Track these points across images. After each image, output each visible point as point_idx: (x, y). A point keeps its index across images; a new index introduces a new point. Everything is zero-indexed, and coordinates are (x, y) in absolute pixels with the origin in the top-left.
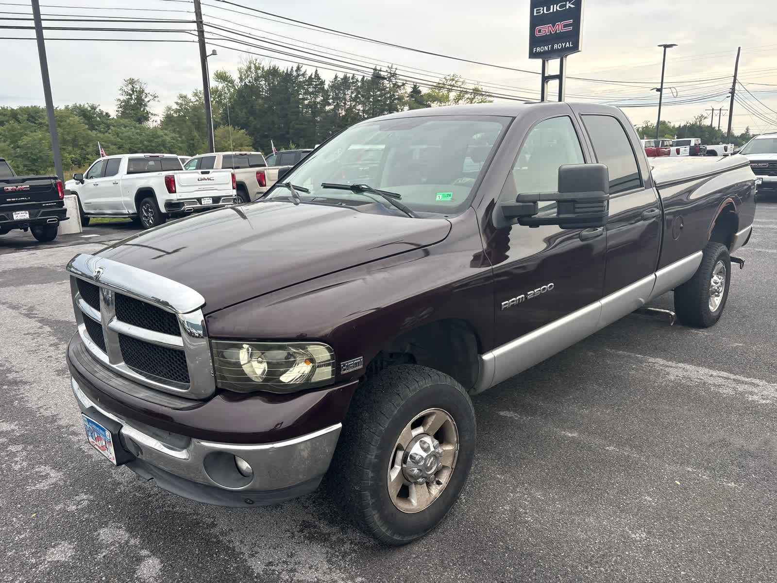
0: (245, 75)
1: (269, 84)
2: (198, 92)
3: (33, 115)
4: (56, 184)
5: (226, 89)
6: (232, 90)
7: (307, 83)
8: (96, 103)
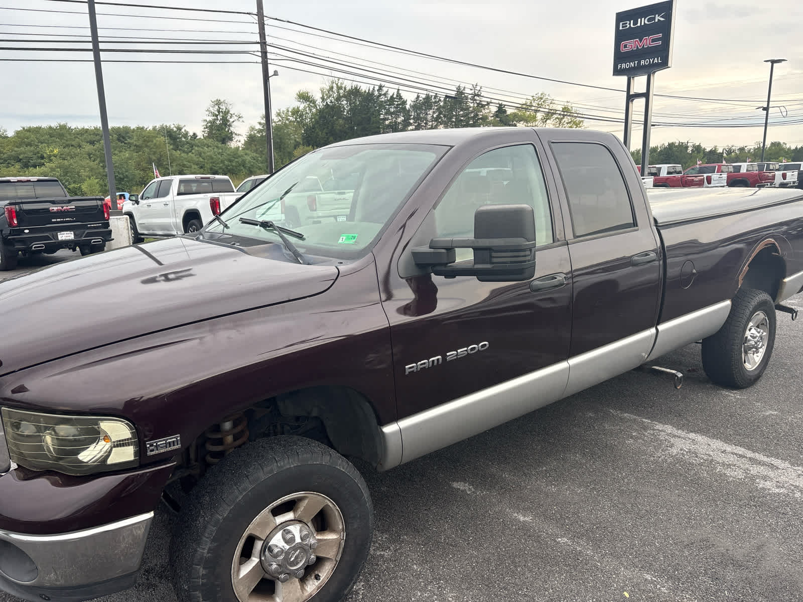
0: (327, 95)
1: (350, 104)
2: (282, 111)
3: (124, 135)
4: (102, 206)
5: (307, 109)
6: (314, 110)
7: (388, 103)
8: (182, 125)
